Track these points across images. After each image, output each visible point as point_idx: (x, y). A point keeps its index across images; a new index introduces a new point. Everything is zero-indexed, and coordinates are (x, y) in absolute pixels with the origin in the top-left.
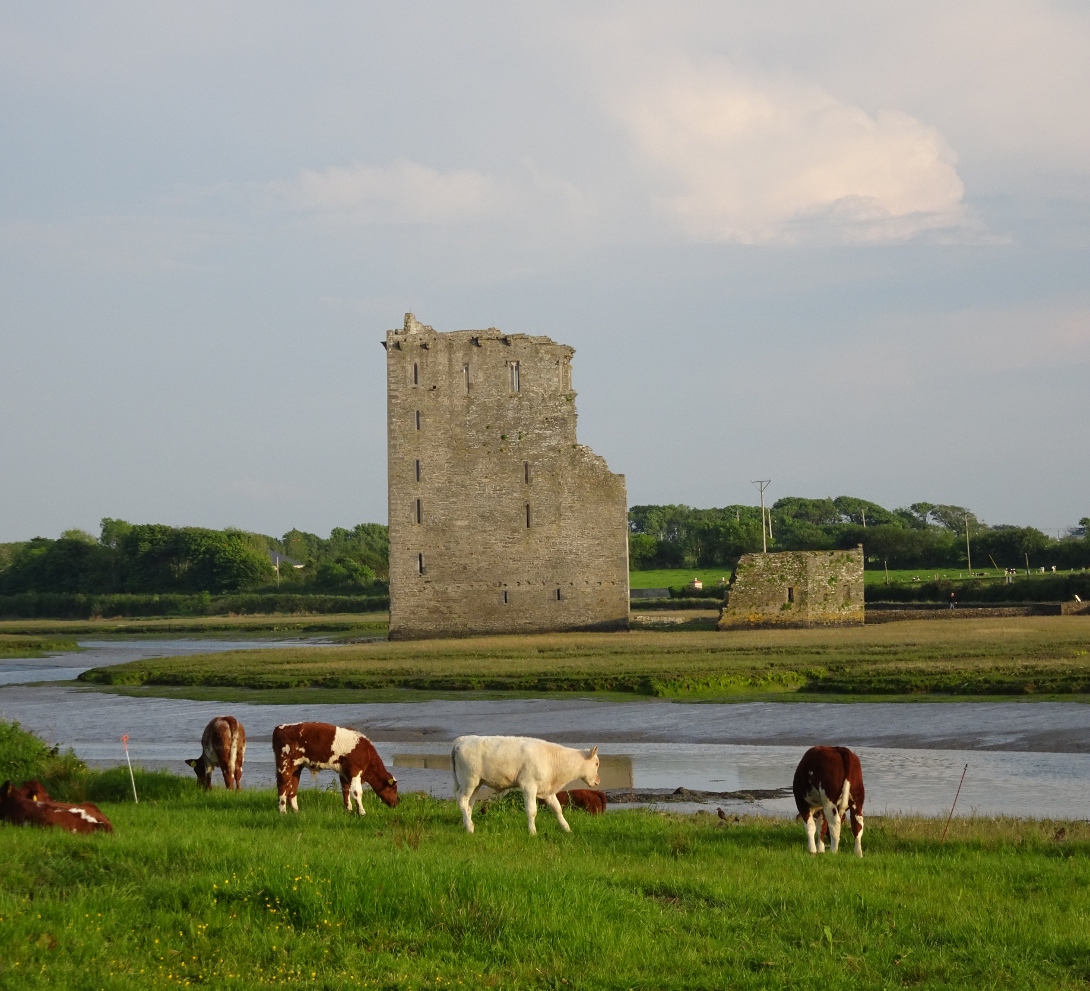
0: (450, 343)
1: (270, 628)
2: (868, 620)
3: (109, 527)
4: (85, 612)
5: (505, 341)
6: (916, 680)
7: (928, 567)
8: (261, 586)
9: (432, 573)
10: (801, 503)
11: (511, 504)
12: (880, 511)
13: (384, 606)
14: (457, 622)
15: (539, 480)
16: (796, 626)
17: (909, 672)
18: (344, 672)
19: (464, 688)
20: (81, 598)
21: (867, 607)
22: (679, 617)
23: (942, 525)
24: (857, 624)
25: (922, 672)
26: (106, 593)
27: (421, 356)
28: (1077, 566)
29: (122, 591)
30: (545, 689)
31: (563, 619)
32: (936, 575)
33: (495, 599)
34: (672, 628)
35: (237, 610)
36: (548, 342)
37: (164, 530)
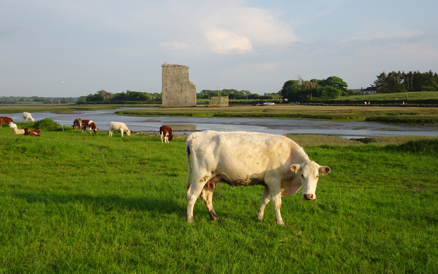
0: (171, 66)
1: (149, 106)
2: (229, 106)
3: (128, 91)
4: (124, 104)
5: (179, 66)
6: (228, 115)
7: (242, 99)
8: (149, 100)
9: (168, 99)
10: (226, 90)
11: (179, 89)
12: (237, 91)
13: (161, 104)
14: (172, 105)
15: (183, 86)
16: (219, 107)
17: (227, 114)
18: (150, 112)
19: (166, 115)
20: (124, 101)
21: (229, 105)
22: (203, 105)
23: (246, 93)
24: (227, 107)
25: (229, 114)
26: (127, 101)
27: (167, 68)
28: (262, 99)
29: (129, 101)
30: (177, 115)
31: (187, 105)
32: (242, 100)
33: (177, 102)
34: (202, 107)
35: (145, 103)
36: (185, 66)
37: (135, 92)
